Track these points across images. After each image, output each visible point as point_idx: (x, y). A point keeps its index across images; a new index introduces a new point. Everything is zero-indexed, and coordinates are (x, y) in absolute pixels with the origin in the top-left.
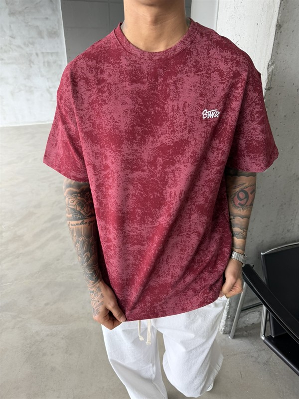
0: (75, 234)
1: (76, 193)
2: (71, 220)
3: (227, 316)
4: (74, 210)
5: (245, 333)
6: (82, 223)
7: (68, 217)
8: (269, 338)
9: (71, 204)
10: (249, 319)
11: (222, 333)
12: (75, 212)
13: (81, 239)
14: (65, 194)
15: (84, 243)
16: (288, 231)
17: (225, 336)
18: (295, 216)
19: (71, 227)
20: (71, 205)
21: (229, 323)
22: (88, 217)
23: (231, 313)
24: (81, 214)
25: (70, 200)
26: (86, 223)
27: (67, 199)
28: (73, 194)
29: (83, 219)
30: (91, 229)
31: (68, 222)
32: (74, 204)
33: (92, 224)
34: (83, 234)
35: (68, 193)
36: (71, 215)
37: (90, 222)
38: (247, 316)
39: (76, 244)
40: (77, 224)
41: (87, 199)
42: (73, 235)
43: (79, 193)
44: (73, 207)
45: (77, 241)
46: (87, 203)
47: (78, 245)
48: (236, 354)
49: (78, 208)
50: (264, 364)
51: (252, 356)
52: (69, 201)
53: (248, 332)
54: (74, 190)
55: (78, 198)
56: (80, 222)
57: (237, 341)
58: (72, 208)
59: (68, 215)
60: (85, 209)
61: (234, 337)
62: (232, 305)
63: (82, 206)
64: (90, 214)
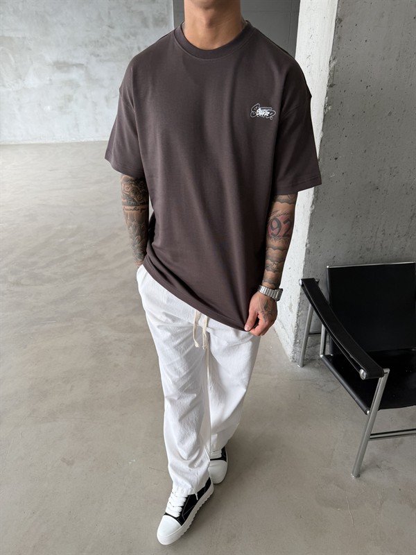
1: (131, 180)
2: (126, 205)
3: (295, 340)
6: (135, 209)
7: (122, 202)
8: (327, 357)
9: (126, 190)
11: (291, 360)
12: (129, 198)
13: (133, 223)
15: (136, 227)
17: (293, 364)
19: (125, 211)
21: (298, 349)
22: (141, 204)
23: (299, 338)
24: (134, 201)
25: (126, 186)
27: (123, 185)
28: (128, 181)
29: (136, 205)
30: (143, 216)
32: (129, 190)
34: (135, 219)
35: (124, 180)
36: (126, 201)
40: (130, 210)
41: (141, 188)
42: (127, 219)
43: (134, 181)
44: (128, 193)
45: (130, 225)
46: (140, 191)
47: (131, 228)
48: (300, 380)
49: (132, 195)
50: (329, 392)
51: (317, 384)
52: (124, 187)
54: (130, 178)
55: (132, 185)
56: (133, 207)
57: (305, 370)
58: (126, 194)
59: (123, 200)
60: (138, 196)
61: (303, 365)
62: (301, 327)
63: (136, 194)
64: (142, 202)
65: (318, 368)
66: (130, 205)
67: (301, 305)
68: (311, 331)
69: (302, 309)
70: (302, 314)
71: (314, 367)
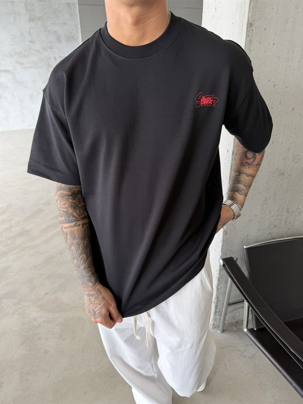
0: (69, 237)
1: (68, 195)
2: (64, 223)
3: (216, 310)
4: (66, 212)
5: (235, 328)
6: (75, 225)
7: (60, 221)
9: (63, 206)
10: (239, 314)
12: (67, 215)
13: (75, 242)
14: (56, 198)
15: (79, 245)
16: (275, 226)
17: (215, 330)
18: (282, 212)
19: (64, 230)
20: (63, 208)
21: (218, 317)
22: (81, 219)
23: (219, 307)
24: (74, 216)
25: (62, 202)
26: (80, 225)
27: (59, 202)
28: (64, 196)
29: (76, 221)
30: (85, 231)
31: (61, 225)
32: (66, 206)
33: (85, 226)
34: (77, 236)
35: (59, 196)
36: (63, 218)
37: (83, 225)
38: (237, 311)
39: (70, 247)
40: (70, 227)
41: (78, 202)
42: (67, 239)
43: (71, 195)
44: (66, 210)
45: (72, 244)
46: (79, 206)
47: (73, 248)
48: (223, 348)
49: (70, 211)
50: (250, 357)
51: (238, 350)
52: (60, 203)
53: (238, 327)
54: (66, 193)
55: (70, 200)
56: (73, 224)
57: (225, 335)
58: (63, 211)
59: (60, 218)
60: (77, 211)
61: (223, 331)
62: (220, 299)
63: (75, 208)
64: (83, 216)
65: (236, 332)
66: (69, 222)
67: (220, 279)
68: (231, 301)
69: (221, 283)
70: (221, 287)
71: (232, 331)
